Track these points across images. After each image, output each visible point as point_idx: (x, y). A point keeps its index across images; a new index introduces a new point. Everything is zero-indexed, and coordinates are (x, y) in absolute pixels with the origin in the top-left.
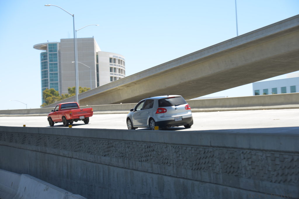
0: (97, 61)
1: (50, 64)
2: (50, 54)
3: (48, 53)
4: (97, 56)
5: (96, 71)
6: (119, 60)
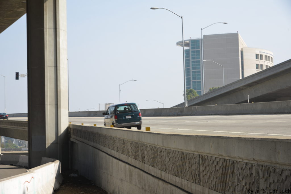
0: (242, 58)
1: (192, 62)
2: (192, 52)
3: (191, 50)
4: (242, 52)
6: (266, 56)
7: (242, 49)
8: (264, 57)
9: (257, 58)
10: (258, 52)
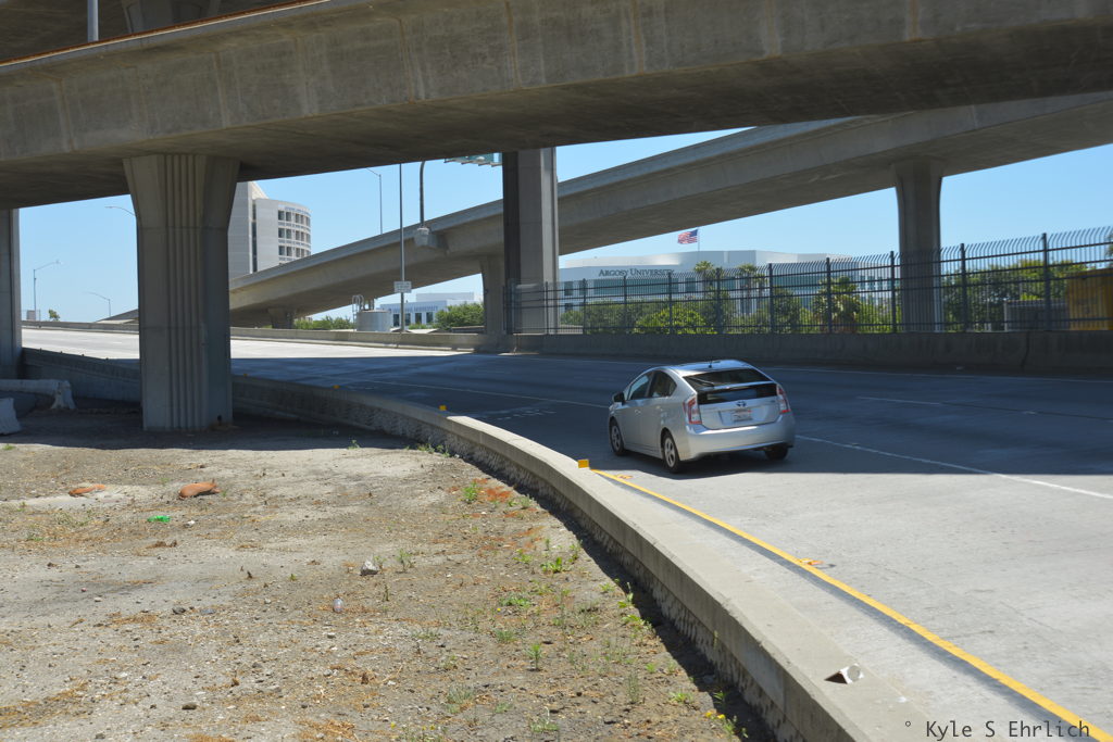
0: (254, 217)
4: (254, 206)
5: (250, 236)
6: (297, 215)
7: (254, 201)
8: (293, 217)
9: (280, 218)
10: (282, 208)
